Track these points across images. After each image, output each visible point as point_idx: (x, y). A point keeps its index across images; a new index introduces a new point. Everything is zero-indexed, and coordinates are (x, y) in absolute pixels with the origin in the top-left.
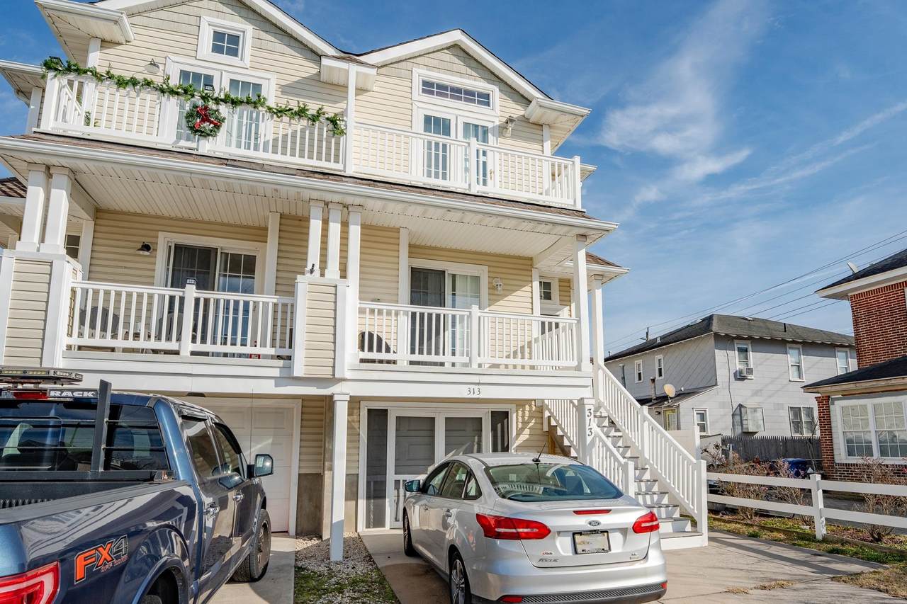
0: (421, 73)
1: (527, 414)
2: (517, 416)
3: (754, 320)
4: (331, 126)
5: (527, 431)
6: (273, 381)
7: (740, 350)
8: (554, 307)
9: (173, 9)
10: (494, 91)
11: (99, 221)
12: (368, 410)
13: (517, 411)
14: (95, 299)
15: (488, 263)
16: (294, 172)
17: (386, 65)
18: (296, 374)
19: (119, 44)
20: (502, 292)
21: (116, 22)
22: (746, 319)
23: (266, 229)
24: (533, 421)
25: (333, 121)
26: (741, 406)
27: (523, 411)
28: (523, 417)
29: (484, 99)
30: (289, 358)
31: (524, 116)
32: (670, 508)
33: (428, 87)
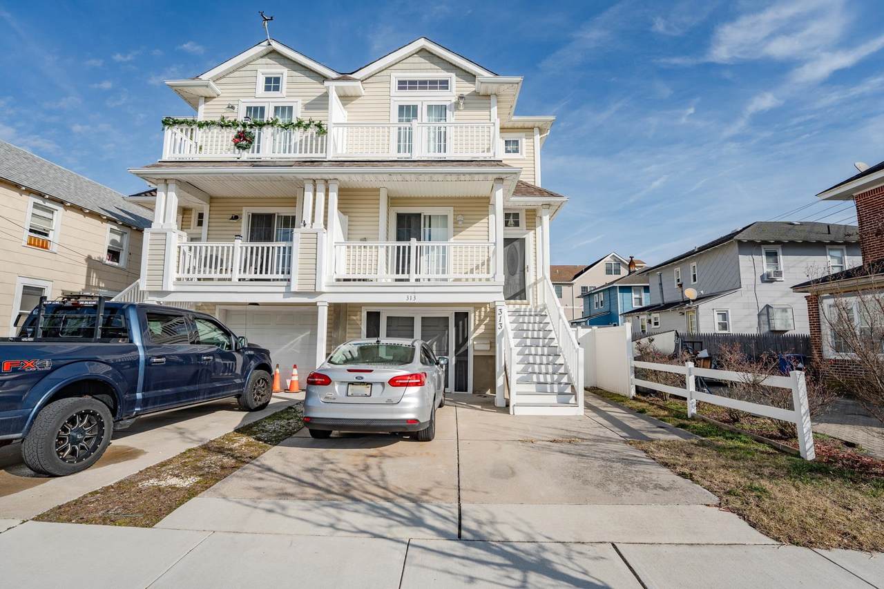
0: (396, 76)
1: (483, 314)
2: (475, 316)
3: (802, 224)
4: (318, 129)
5: (483, 327)
6: (282, 295)
7: (768, 254)
8: (521, 232)
9: (254, 63)
10: (452, 77)
11: (213, 204)
12: (368, 312)
13: (475, 312)
14: (212, 251)
15: (453, 205)
16: (292, 164)
17: (373, 76)
18: (292, 290)
19: (214, 97)
20: (463, 225)
21: (207, 86)
22: (793, 224)
23: (295, 198)
24: (488, 319)
25: (319, 126)
26: (768, 307)
27: (480, 312)
28: (480, 316)
29: (444, 84)
30: (289, 280)
31: (475, 91)
32: (562, 385)
33: (403, 85)
